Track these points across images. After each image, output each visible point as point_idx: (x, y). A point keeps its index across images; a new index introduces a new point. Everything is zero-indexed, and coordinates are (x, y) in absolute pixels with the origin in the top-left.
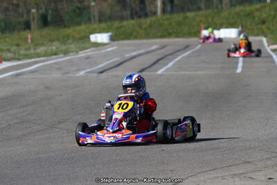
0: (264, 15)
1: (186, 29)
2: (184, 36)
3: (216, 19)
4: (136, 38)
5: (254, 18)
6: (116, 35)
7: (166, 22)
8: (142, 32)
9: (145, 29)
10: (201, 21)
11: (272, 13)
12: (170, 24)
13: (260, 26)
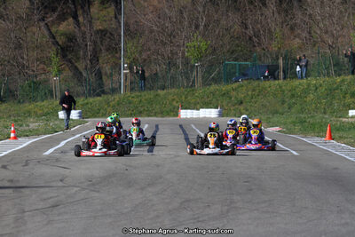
0: (241, 96)
2: (155, 115)
3: (189, 98)
5: (230, 98)
7: (136, 100)
8: (109, 109)
9: (114, 106)
10: (173, 100)
11: (250, 93)
12: (141, 101)
13: (237, 106)
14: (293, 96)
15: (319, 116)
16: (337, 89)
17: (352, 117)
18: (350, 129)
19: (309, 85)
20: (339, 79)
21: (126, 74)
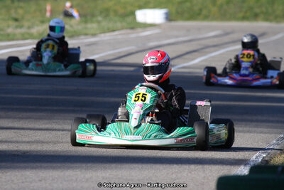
4: (206, 18)
6: (178, 13)
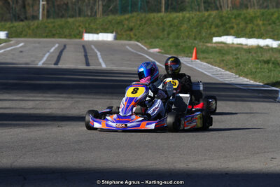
0: (132, 25)
1: (67, 32)
2: (65, 37)
3: (92, 25)
5: (123, 25)
7: (51, 25)
8: (30, 32)
9: (33, 30)
10: (80, 26)
11: (138, 22)
12: (54, 26)
13: (128, 32)
14: (171, 25)
15: (190, 41)
16: (205, 21)
17: (216, 43)
18: (212, 52)
19: (184, 17)
20: (207, 14)
21: (43, 5)
